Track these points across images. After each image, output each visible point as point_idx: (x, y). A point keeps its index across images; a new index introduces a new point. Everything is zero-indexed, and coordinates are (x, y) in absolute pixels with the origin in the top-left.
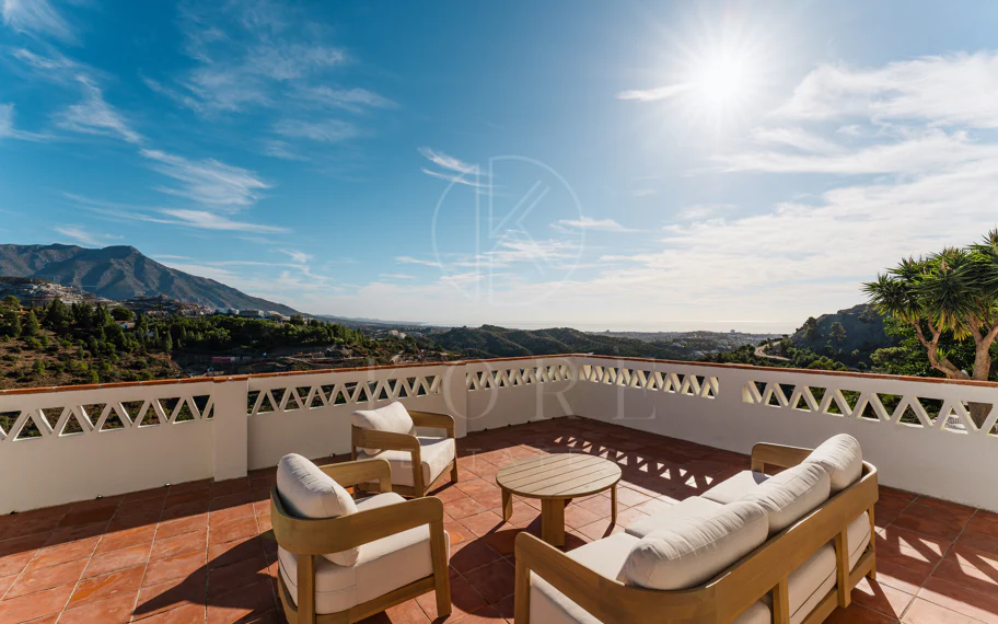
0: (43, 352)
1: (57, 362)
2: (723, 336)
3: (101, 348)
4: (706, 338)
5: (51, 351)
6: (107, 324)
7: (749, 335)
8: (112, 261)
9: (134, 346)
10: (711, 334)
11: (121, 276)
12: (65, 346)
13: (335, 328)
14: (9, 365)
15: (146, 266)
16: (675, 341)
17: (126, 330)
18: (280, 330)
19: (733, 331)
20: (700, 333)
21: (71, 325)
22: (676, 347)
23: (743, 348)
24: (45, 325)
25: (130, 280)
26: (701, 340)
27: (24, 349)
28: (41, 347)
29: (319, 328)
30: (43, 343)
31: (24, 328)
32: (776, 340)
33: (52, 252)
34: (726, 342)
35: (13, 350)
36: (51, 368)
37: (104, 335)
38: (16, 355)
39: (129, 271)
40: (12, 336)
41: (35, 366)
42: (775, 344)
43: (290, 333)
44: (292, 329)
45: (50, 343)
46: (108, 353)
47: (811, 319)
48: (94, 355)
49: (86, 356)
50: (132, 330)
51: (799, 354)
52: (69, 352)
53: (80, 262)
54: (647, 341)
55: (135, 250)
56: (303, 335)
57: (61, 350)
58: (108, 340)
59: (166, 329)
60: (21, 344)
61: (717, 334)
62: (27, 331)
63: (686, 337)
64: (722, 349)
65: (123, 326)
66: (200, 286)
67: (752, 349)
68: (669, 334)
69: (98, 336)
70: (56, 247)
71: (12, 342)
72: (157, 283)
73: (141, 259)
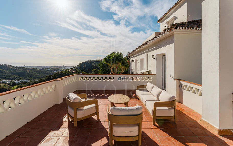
2: (61, 67)
4: (57, 67)
7: (67, 67)
10: (58, 66)
16: (48, 68)
19: (63, 66)
20: (55, 66)
22: (48, 70)
23: (67, 70)
26: (55, 68)
32: (73, 68)
34: (62, 68)
42: (73, 69)
47: (80, 63)
51: (78, 71)
54: (39, 69)
61: (59, 66)
63: (51, 67)
64: (61, 70)
67: (69, 70)
68: (46, 67)
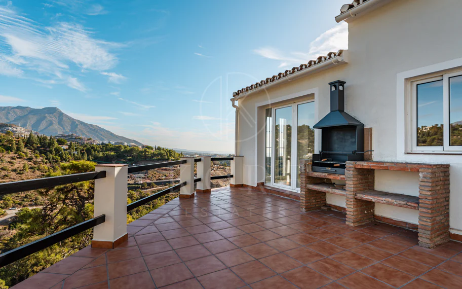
0: (26, 160)
1: (33, 165)
3: (53, 158)
5: (30, 159)
6: (55, 147)
8: (47, 115)
9: (68, 158)
11: (51, 124)
12: (36, 157)
13: (170, 152)
14: (12, 166)
15: (64, 118)
17: (64, 150)
18: (142, 152)
21: (38, 147)
24: (26, 146)
25: (56, 126)
27: (18, 158)
28: (25, 157)
29: (162, 151)
30: (26, 155)
31: (17, 147)
33: (17, 110)
35: (13, 158)
36: (31, 168)
37: (54, 152)
38: (14, 161)
39: (55, 120)
40: (11, 151)
41: (24, 167)
43: (147, 153)
44: (148, 152)
45: (29, 156)
46: (57, 162)
48: (50, 163)
49: (46, 163)
50: (67, 150)
52: (39, 160)
53: (30, 116)
55: (58, 109)
56: (154, 155)
57: (34, 159)
58: (56, 154)
59: (83, 150)
60: (16, 155)
62: (18, 149)
65: (63, 148)
66: (91, 129)
69: (51, 153)
70: (18, 107)
71: (12, 154)
72: (69, 127)
73: (61, 114)
